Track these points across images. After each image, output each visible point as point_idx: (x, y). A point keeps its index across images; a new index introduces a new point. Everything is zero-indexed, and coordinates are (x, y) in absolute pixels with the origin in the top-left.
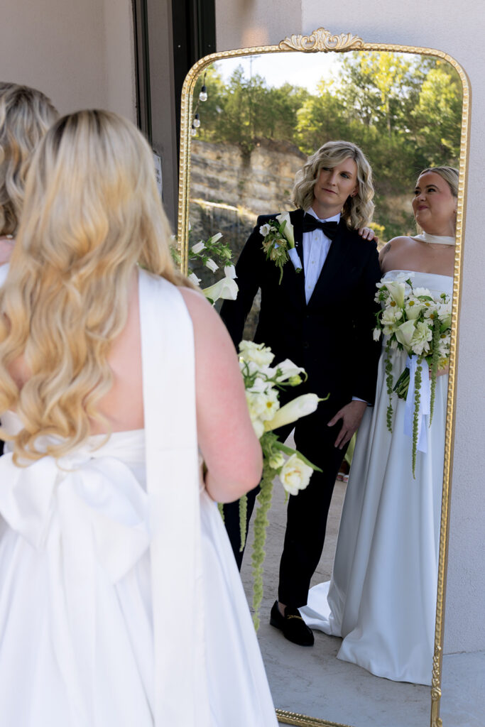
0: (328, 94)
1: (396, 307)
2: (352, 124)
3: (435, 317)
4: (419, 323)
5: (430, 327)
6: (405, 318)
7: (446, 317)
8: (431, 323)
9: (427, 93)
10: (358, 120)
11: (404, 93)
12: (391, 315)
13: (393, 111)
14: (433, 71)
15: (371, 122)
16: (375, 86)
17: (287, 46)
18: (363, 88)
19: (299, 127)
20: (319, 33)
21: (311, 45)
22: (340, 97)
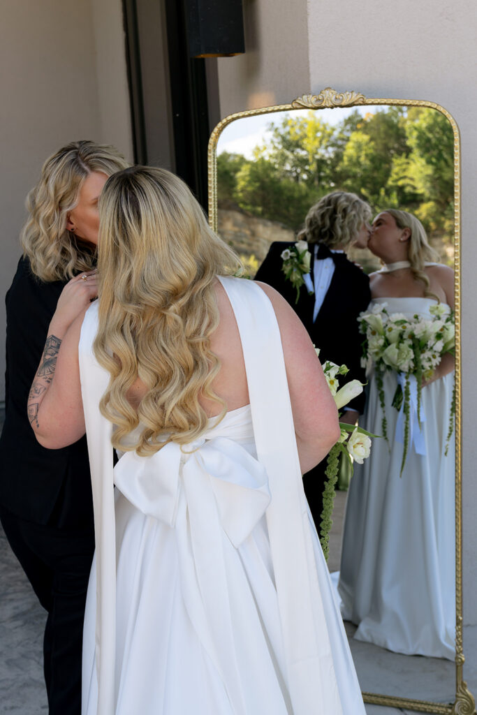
0: (262, 159)
1: (377, 336)
2: (284, 182)
3: (412, 336)
4: (401, 345)
5: (410, 346)
6: (387, 343)
7: (422, 335)
8: (410, 342)
9: (350, 151)
10: (288, 178)
11: (329, 153)
12: (375, 344)
13: (319, 169)
14: (354, 133)
15: (300, 180)
16: (303, 149)
17: (299, 104)
18: (293, 152)
19: (239, 187)
20: (327, 92)
21: (319, 103)
22: (273, 161)
